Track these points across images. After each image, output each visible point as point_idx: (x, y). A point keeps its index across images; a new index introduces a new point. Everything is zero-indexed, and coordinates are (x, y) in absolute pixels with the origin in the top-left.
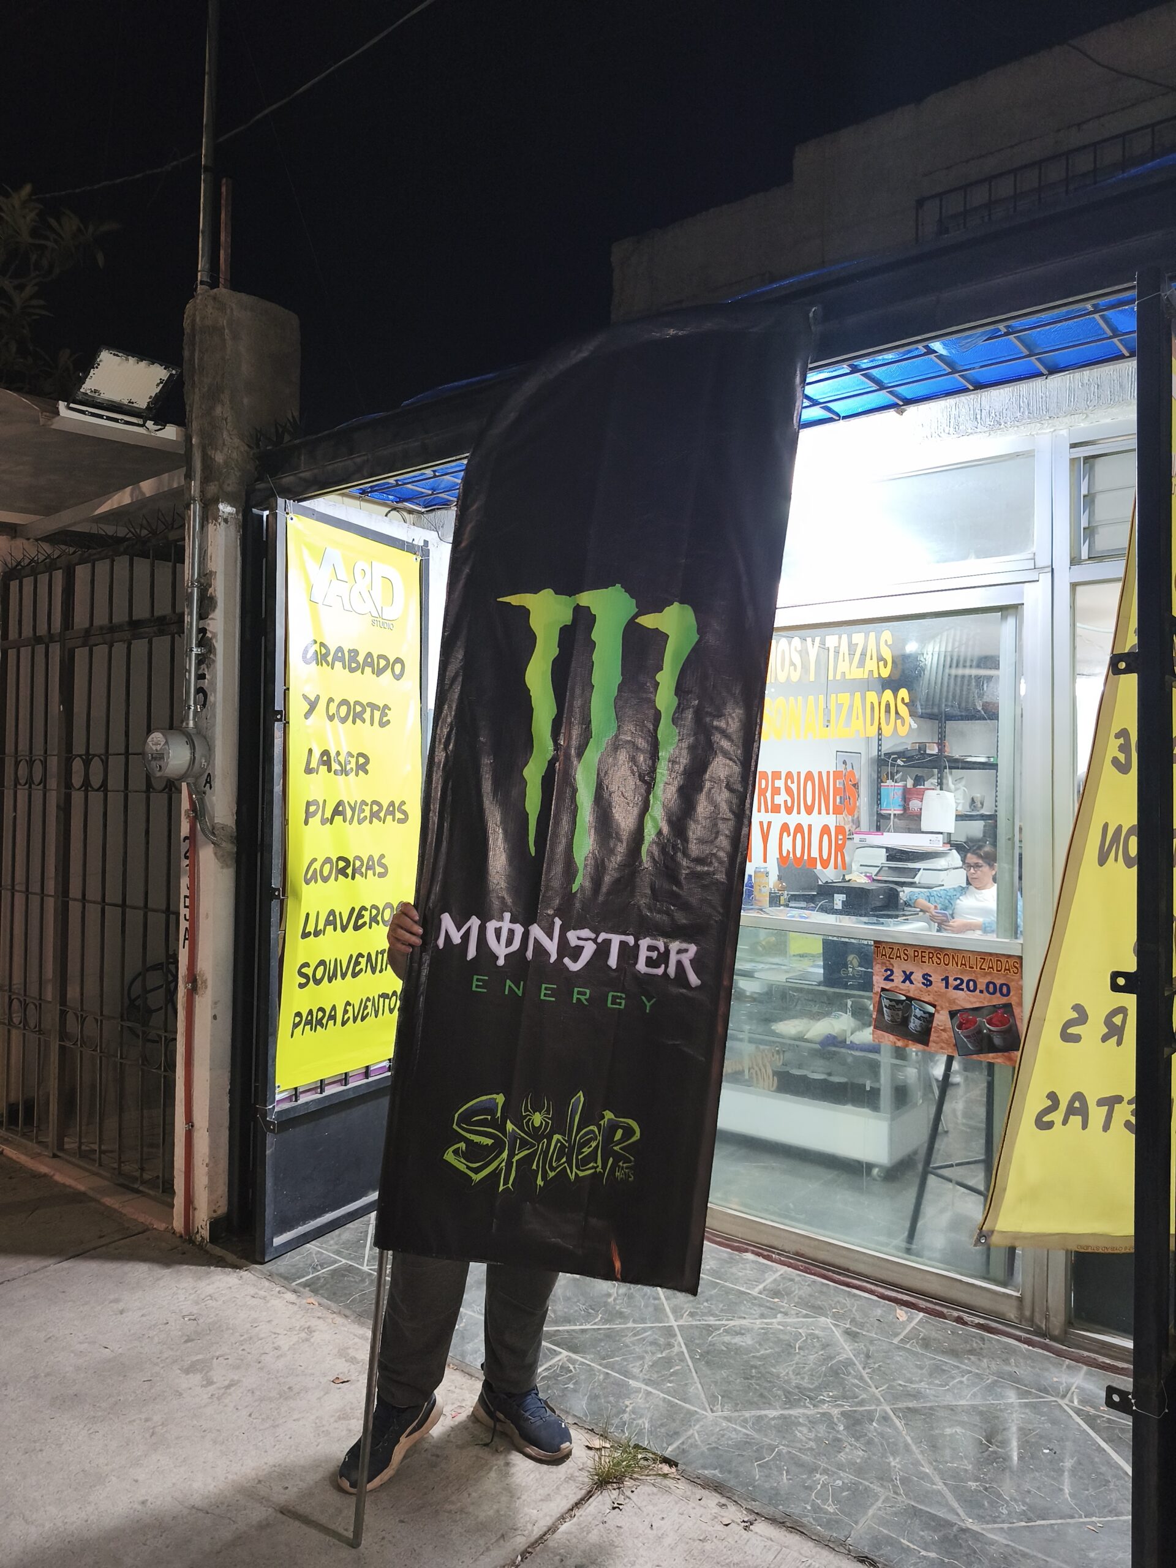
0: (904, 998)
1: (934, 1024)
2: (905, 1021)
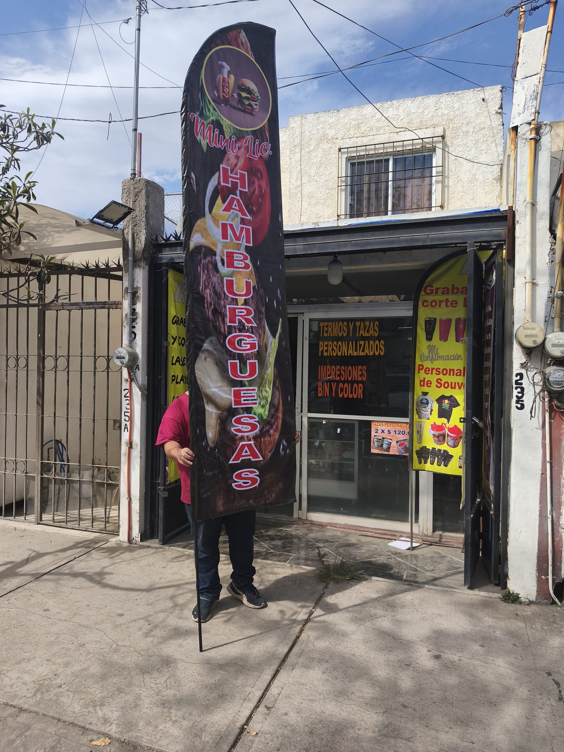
1: (392, 445)
2: (382, 445)
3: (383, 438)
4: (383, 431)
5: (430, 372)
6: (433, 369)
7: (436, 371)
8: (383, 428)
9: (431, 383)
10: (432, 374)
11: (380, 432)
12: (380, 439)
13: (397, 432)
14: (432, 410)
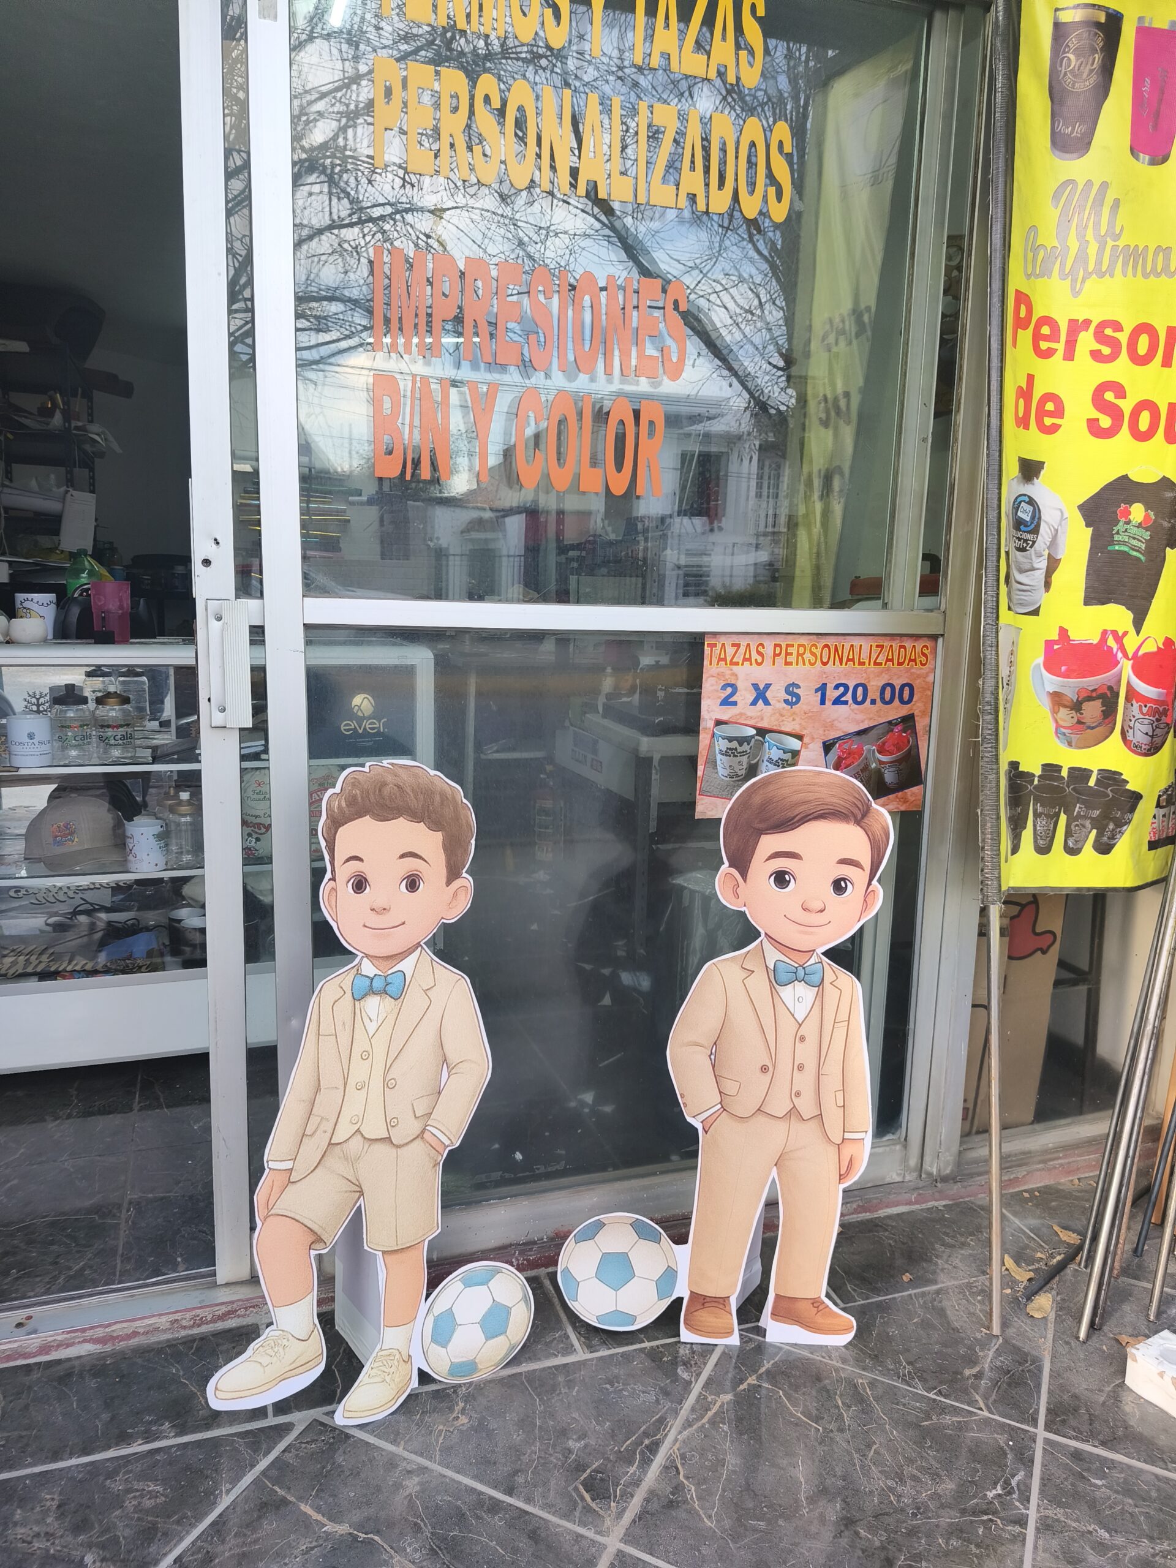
0: (754, 732)
3: (762, 732)
4: (761, 695)
5: (1060, 347)
6: (1076, 327)
7: (1100, 336)
8: (762, 674)
9: (1059, 412)
10: (1069, 355)
11: (745, 696)
12: (742, 741)
13: (832, 694)
14: (1053, 564)
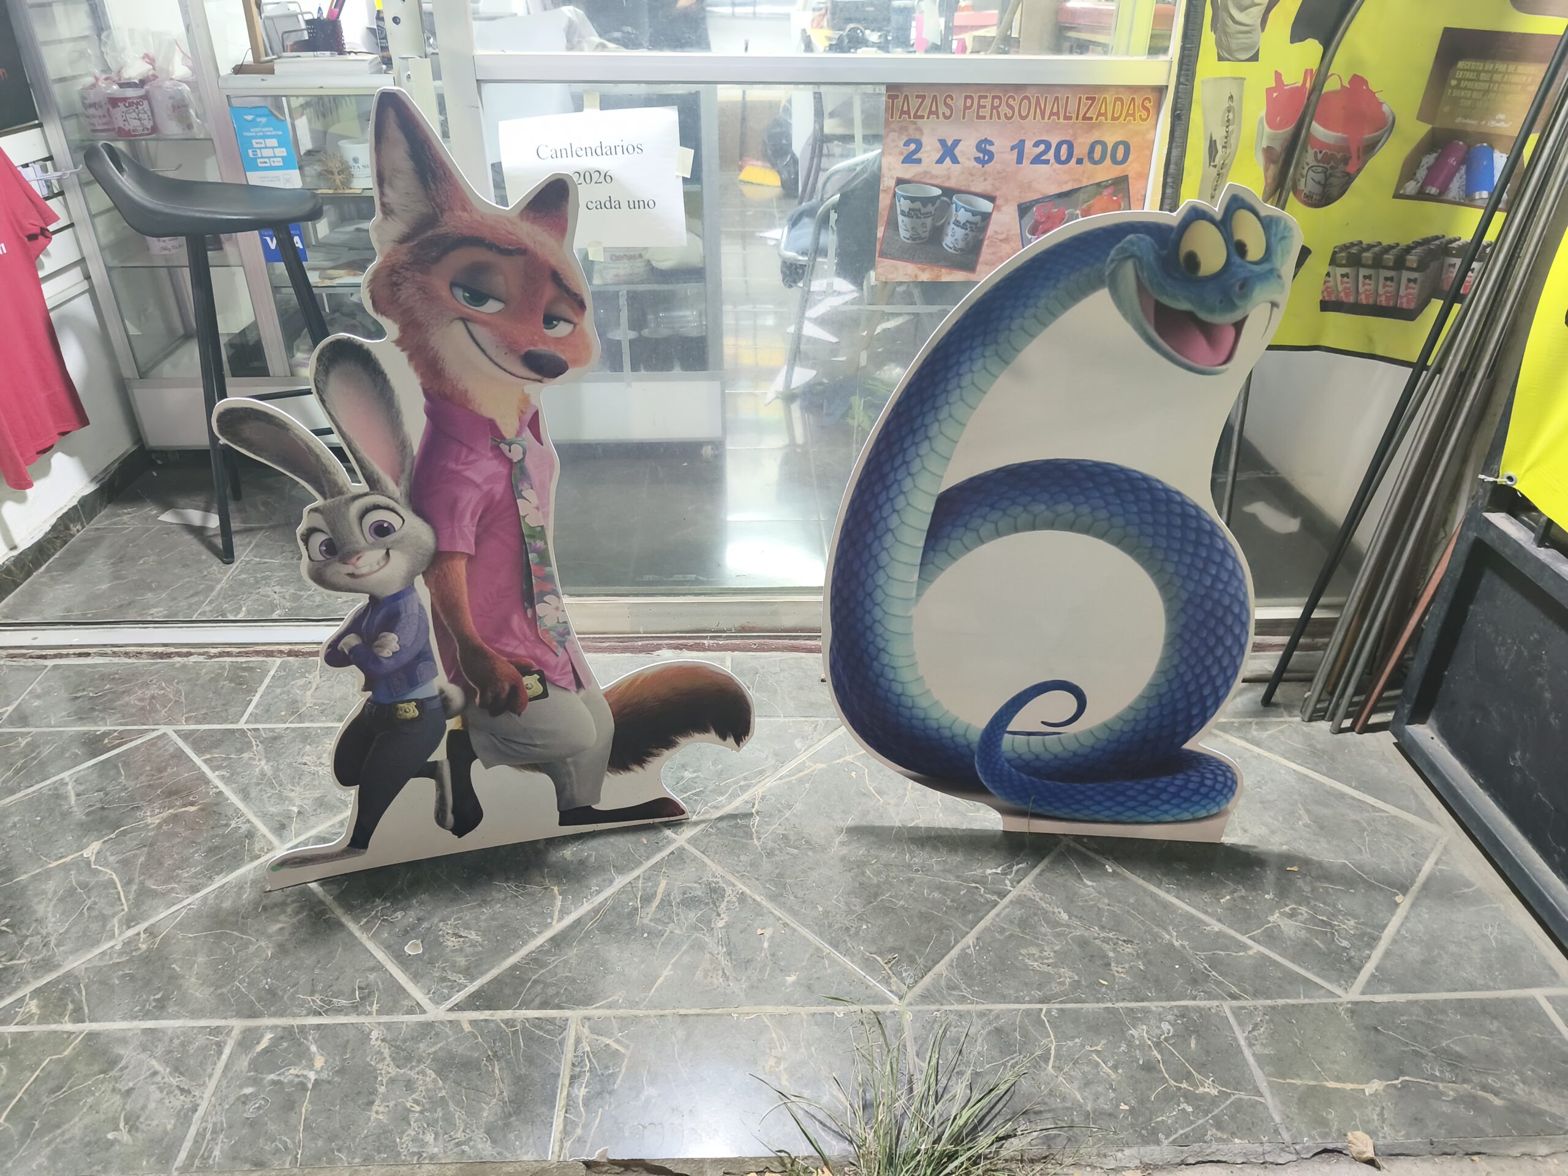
0: (939, 192)
1: (990, 231)
2: (937, 233)
3: (948, 192)
4: (948, 152)
8: (951, 129)
11: (930, 152)
12: (927, 201)
13: (1030, 151)
